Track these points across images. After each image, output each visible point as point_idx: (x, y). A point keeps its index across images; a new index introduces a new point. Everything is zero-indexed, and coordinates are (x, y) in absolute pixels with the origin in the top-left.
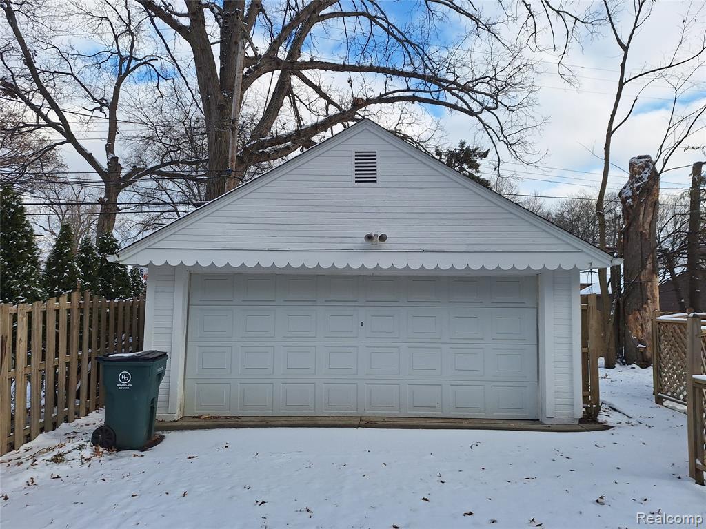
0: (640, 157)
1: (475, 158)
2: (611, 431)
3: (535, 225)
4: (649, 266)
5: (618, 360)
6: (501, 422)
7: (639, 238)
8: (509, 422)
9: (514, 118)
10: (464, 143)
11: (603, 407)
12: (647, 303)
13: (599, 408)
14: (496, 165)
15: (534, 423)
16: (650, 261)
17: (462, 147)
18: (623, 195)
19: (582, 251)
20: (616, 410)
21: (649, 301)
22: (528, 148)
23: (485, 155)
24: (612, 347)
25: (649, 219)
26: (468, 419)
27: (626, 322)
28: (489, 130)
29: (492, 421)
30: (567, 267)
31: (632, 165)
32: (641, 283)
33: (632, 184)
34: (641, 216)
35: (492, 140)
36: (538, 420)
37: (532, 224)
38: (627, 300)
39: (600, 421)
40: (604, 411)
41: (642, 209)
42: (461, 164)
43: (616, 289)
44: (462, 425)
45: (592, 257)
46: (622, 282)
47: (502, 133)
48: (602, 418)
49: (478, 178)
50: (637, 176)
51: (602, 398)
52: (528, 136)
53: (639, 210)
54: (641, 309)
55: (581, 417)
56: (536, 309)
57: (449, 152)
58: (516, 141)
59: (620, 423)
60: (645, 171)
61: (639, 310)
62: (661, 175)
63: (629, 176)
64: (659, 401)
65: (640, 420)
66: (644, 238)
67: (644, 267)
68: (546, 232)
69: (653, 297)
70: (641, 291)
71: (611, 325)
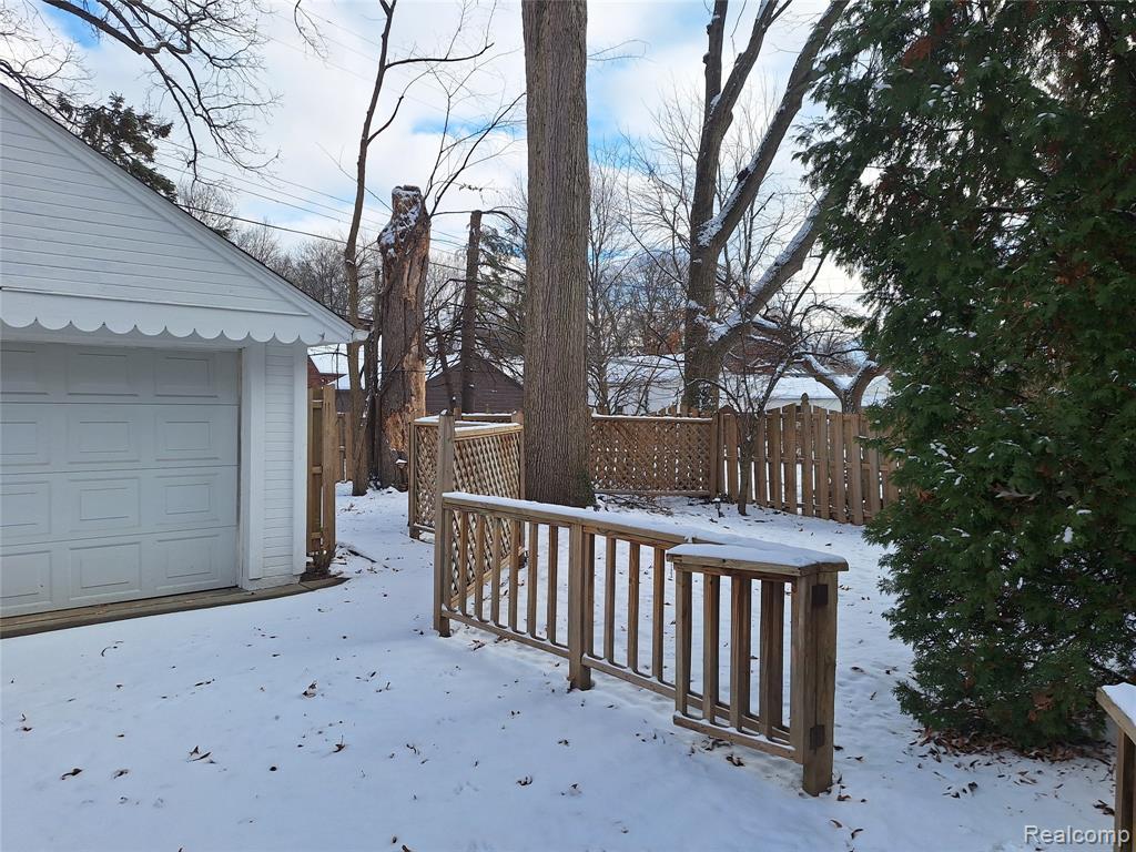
0: (407, 188)
1: (144, 134)
2: (345, 585)
3: (233, 264)
4: (414, 349)
5: (371, 483)
6: (171, 599)
7: (402, 309)
8: (185, 597)
9: (223, 82)
10: (120, 100)
11: (339, 552)
12: (410, 401)
13: (332, 554)
14: (191, 158)
15: (230, 593)
16: (415, 342)
17: (117, 106)
18: (383, 241)
19: (310, 315)
20: (356, 554)
21: (413, 398)
22: (248, 140)
23: (164, 131)
24: (364, 464)
25: (416, 281)
26: (105, 605)
27: (383, 430)
28: (175, 90)
29: (152, 602)
30: (287, 338)
31: (396, 197)
32: (403, 372)
33: (395, 226)
34: (406, 276)
35: (182, 111)
36: (237, 586)
37: (227, 261)
38: (385, 396)
39: (332, 573)
40: (341, 558)
41: (408, 266)
42: (116, 138)
43: (372, 381)
44: (92, 617)
45: (325, 325)
46: (380, 370)
47: (200, 103)
48: (334, 568)
49: (151, 173)
50: (402, 216)
51: (338, 539)
52: (247, 117)
53: (403, 267)
54: (402, 409)
55: (303, 571)
56: (236, 407)
57: (88, 109)
58: (226, 123)
59: (359, 572)
60: (413, 210)
61: (400, 411)
62: (433, 219)
63: (391, 214)
64: (415, 534)
65: (387, 563)
66: (408, 308)
67: (407, 349)
68: (253, 277)
69: (418, 392)
70: (403, 384)
71: (362, 432)
